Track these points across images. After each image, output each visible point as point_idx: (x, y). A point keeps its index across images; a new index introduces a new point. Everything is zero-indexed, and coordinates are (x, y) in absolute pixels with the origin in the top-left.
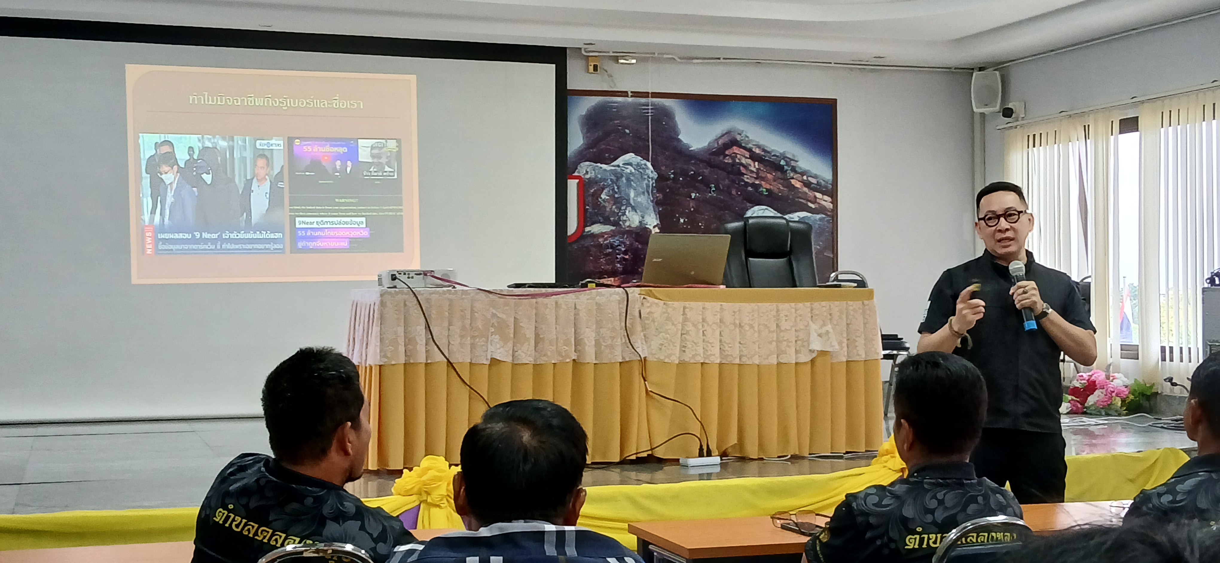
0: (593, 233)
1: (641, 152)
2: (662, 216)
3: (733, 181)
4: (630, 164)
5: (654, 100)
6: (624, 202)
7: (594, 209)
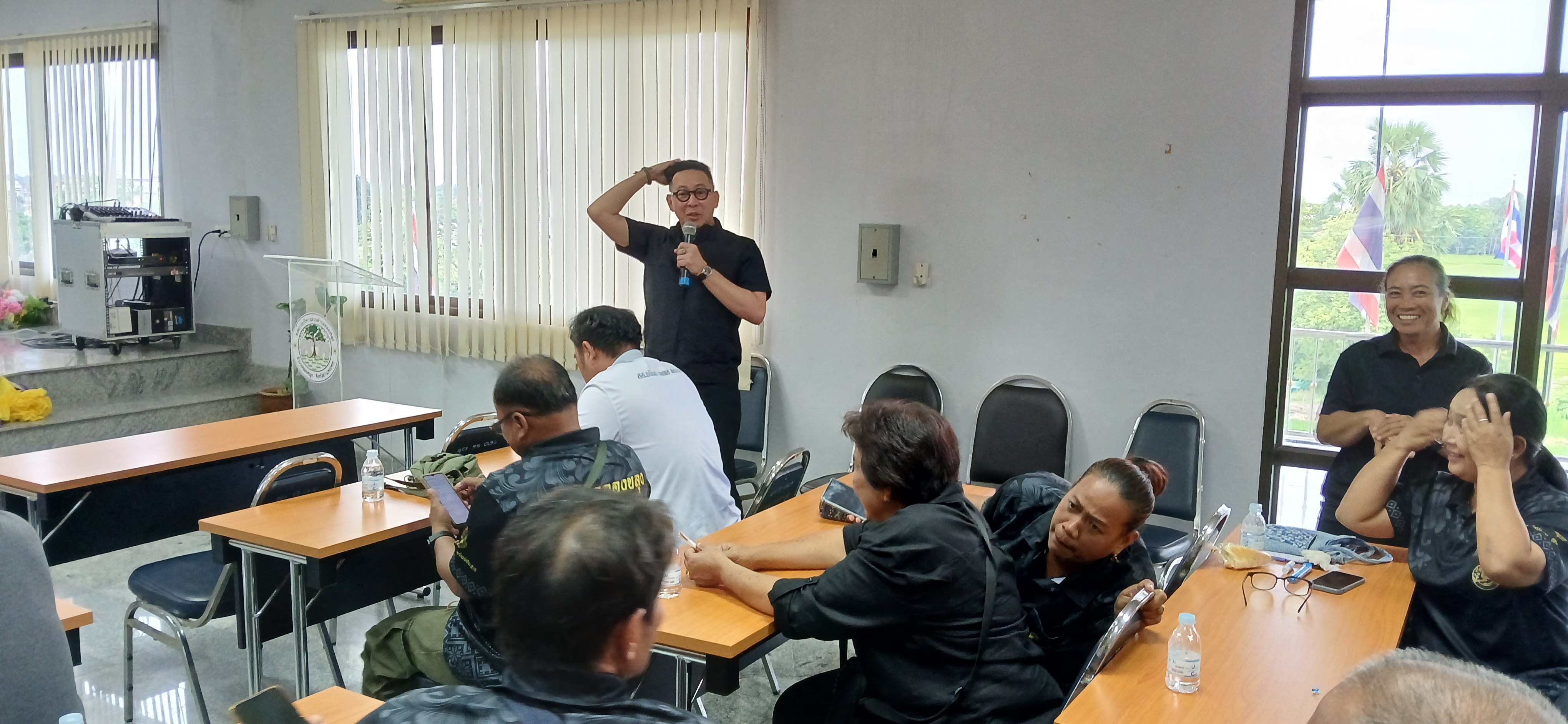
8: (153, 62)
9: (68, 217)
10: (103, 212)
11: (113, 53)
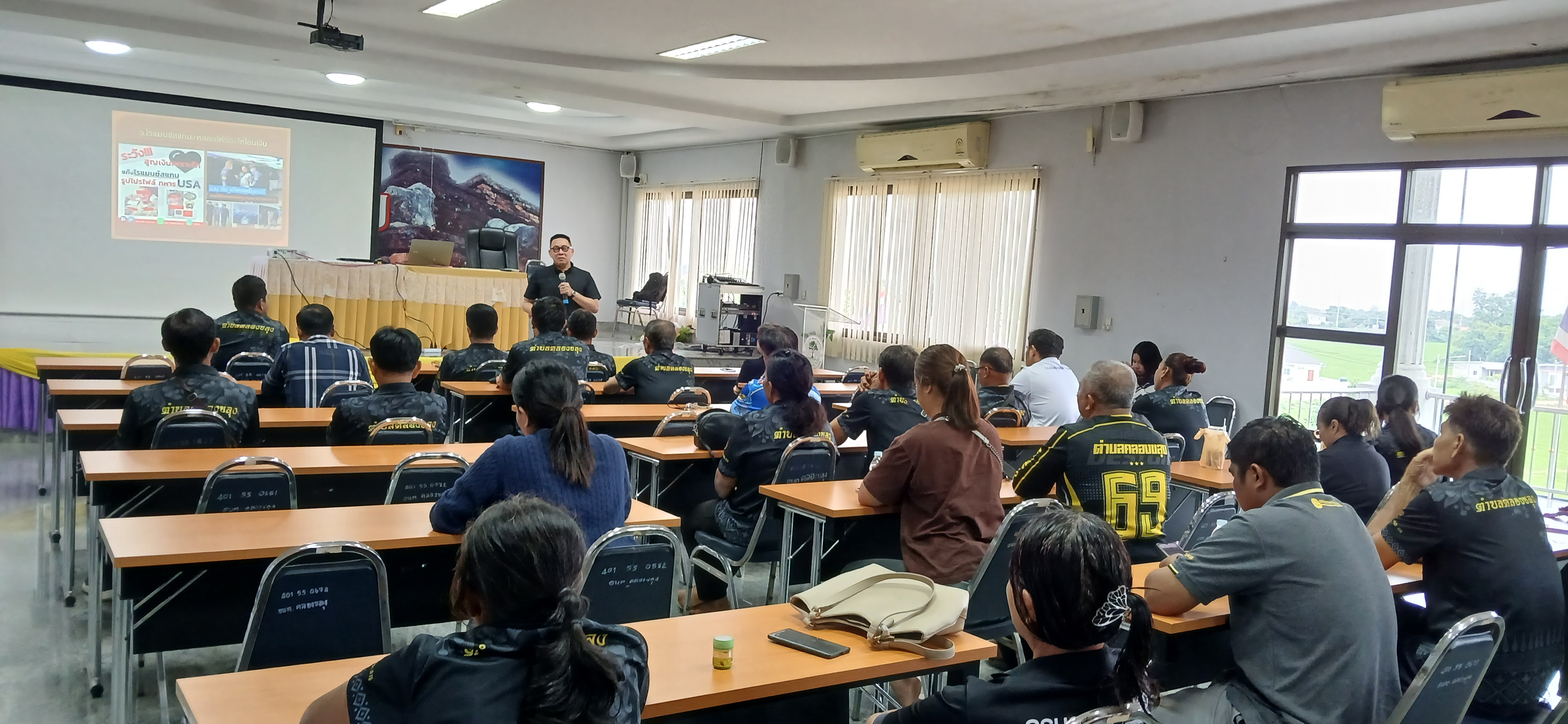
0: (394, 227)
1: (426, 182)
2: (437, 220)
3: (481, 203)
4: (420, 189)
5: (436, 154)
6: (414, 210)
7: (396, 213)
8: (755, 199)
9: (706, 281)
10: (723, 280)
11: (736, 194)
